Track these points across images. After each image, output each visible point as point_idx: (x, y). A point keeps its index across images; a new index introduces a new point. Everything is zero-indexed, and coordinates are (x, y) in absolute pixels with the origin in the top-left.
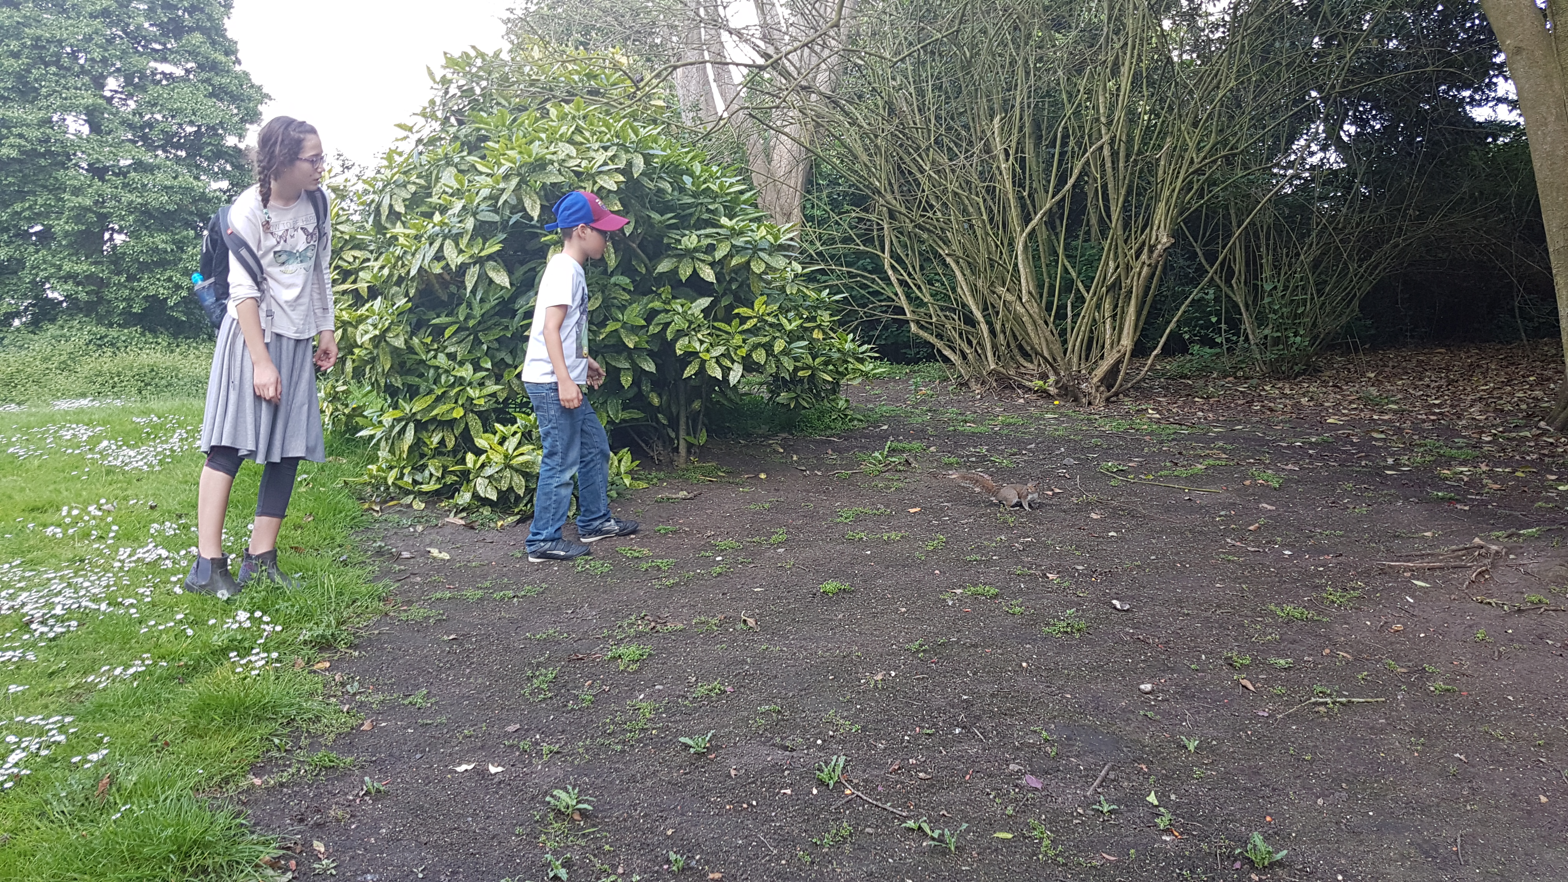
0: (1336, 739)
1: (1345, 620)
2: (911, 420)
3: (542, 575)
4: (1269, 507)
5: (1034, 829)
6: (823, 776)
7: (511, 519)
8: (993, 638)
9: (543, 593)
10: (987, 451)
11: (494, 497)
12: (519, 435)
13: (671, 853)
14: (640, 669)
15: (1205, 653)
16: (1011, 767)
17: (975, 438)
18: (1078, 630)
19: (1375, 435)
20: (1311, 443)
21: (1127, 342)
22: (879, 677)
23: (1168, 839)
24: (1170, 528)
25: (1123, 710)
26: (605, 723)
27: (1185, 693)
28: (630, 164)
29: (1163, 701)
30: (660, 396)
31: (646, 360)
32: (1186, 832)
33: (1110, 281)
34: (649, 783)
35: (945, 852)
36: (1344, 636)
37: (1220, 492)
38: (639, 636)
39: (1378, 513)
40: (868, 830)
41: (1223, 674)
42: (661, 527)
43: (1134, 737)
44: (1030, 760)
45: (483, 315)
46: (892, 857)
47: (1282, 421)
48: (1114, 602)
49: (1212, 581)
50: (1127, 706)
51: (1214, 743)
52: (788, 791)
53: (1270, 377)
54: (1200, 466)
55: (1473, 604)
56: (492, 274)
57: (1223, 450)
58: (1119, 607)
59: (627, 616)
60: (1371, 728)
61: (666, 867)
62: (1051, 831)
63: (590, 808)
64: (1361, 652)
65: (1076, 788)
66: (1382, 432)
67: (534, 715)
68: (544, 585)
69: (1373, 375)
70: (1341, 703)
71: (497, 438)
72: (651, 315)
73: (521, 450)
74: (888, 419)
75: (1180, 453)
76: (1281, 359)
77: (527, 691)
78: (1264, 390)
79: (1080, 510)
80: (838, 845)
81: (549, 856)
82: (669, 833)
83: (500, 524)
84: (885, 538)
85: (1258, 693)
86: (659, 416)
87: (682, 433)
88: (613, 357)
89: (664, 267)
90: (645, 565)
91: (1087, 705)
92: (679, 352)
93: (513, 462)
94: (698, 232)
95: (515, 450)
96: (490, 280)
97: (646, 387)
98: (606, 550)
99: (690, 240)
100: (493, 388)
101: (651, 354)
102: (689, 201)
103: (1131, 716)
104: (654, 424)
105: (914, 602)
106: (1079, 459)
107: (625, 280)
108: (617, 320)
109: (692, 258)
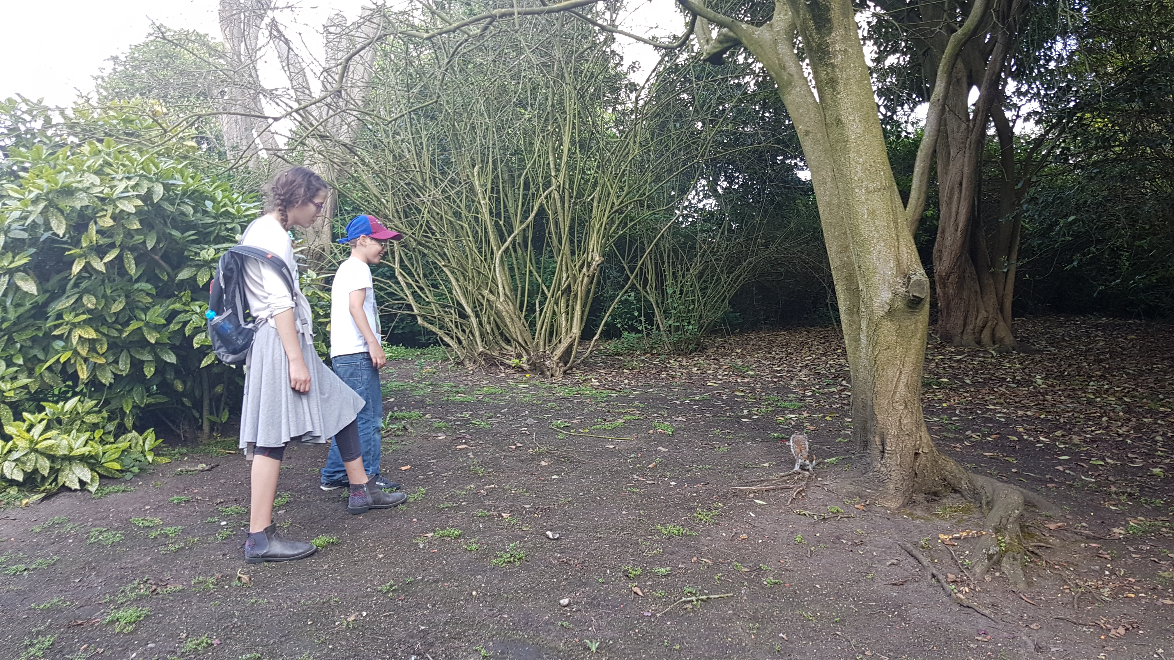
0: (698, 630)
1: (708, 533)
2: (416, 393)
3: (57, 548)
4: (664, 450)
7: (36, 497)
8: (452, 573)
9: (54, 564)
10: (471, 415)
11: (20, 477)
12: (45, 422)
14: (136, 630)
15: (610, 568)
17: (462, 406)
18: (519, 559)
19: (738, 393)
20: (695, 401)
21: (576, 331)
22: (352, 618)
24: (596, 470)
25: (546, 623)
27: (593, 604)
28: (150, 191)
29: (576, 611)
30: (184, 383)
31: (168, 353)
33: (564, 286)
36: (707, 546)
37: (632, 440)
38: (140, 599)
39: (734, 450)
41: (621, 584)
42: (175, 497)
43: (553, 644)
45: (18, 318)
47: (678, 385)
48: (548, 533)
49: (620, 509)
50: (550, 618)
51: (611, 642)
53: (674, 354)
54: (621, 421)
55: (794, 516)
56: (20, 283)
57: (638, 408)
58: (551, 537)
59: (131, 581)
60: (723, 619)
64: (717, 558)
66: (742, 391)
68: (56, 558)
69: (739, 351)
70: (702, 600)
71: (25, 426)
72: (172, 316)
73: (49, 434)
74: (395, 393)
75: (609, 411)
76: (680, 341)
77: (23, 659)
78: (669, 363)
79: (533, 459)
85: (645, 597)
86: (184, 399)
87: (205, 413)
88: (138, 352)
89: (184, 274)
90: (153, 534)
91: (519, 621)
92: (196, 346)
93: (38, 446)
94: (216, 247)
95: (40, 435)
96: (18, 288)
97: (170, 376)
98: (121, 521)
99: (208, 253)
100: (23, 380)
101: (173, 348)
102: (210, 221)
103: (552, 628)
104: (179, 406)
105: (392, 549)
106: (538, 419)
107: (148, 286)
108: (139, 320)
109: (210, 268)
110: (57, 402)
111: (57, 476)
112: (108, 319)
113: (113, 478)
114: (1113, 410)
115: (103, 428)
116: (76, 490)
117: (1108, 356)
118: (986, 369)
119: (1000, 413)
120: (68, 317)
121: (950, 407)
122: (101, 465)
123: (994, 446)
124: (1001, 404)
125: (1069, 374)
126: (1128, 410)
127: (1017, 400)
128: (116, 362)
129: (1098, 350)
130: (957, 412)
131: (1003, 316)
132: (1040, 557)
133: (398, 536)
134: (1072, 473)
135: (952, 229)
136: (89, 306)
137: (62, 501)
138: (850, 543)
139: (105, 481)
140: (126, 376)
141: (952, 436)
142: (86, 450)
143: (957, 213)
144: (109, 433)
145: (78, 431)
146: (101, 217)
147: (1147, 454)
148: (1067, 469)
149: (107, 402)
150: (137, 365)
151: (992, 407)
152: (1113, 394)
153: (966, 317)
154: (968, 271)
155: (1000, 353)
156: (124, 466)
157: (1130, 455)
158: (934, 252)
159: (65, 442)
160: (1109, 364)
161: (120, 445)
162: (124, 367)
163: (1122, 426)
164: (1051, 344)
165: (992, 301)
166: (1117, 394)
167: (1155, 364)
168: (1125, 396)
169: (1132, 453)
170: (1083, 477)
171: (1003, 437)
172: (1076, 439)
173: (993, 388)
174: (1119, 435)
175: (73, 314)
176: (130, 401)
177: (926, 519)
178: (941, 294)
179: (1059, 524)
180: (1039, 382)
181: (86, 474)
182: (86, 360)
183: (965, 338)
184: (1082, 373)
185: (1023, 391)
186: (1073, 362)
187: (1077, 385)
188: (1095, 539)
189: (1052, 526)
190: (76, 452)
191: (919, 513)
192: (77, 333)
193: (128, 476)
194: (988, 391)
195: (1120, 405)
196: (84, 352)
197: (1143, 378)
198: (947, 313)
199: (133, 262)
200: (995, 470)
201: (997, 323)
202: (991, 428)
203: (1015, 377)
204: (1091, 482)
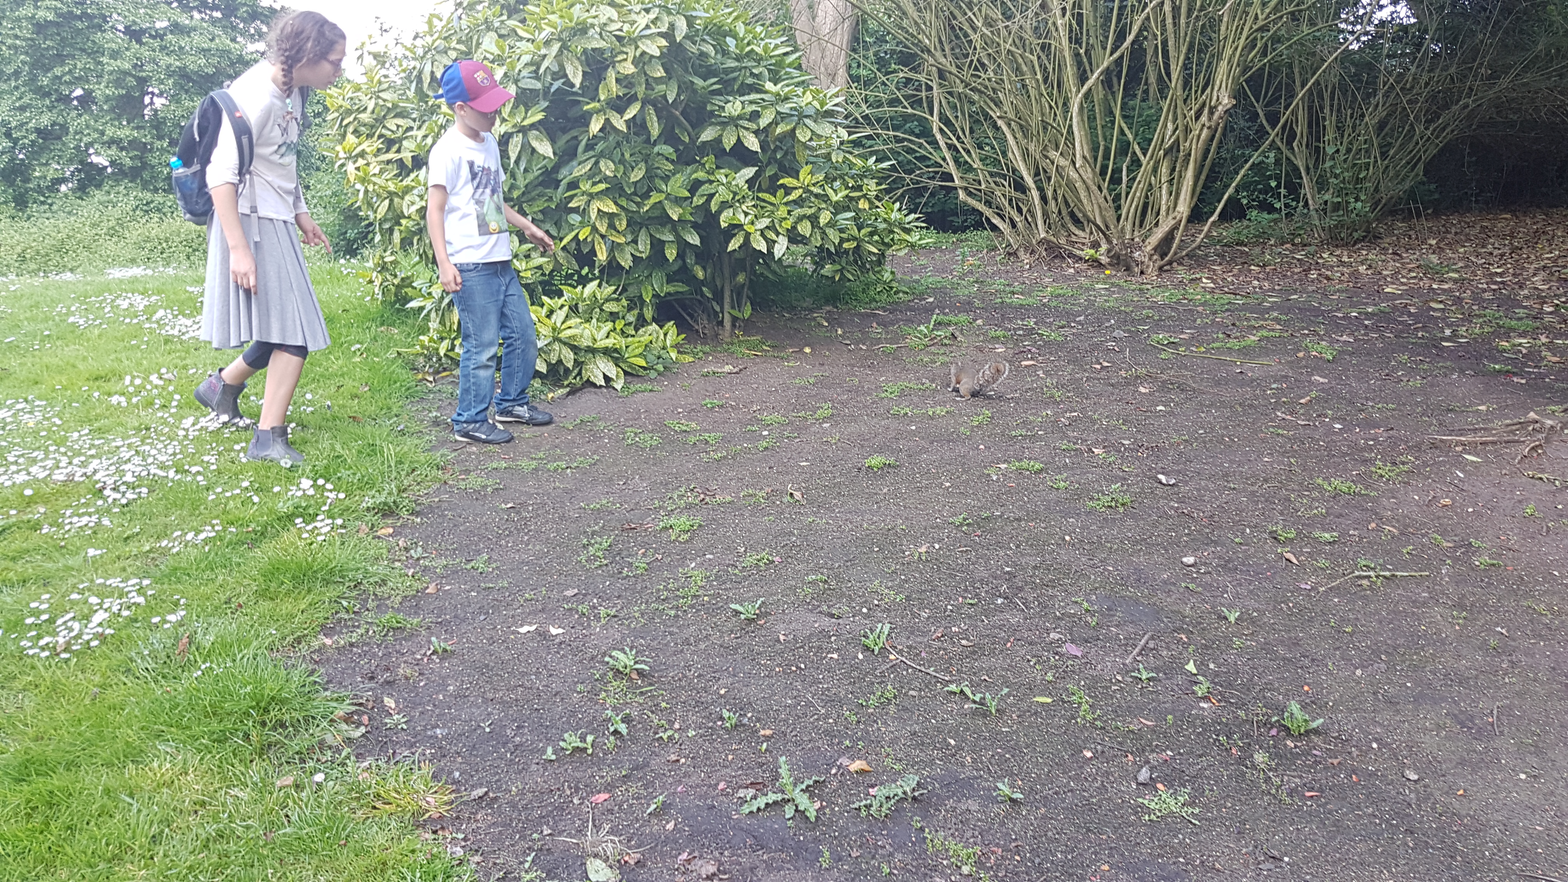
0: (1377, 612)
1: (1393, 494)
2: (959, 292)
3: (594, 448)
4: (1321, 380)
5: (1073, 694)
6: (869, 642)
7: (561, 392)
8: (1037, 513)
9: (595, 464)
10: (1035, 323)
12: (566, 308)
13: (724, 711)
14: (691, 539)
15: (1249, 527)
16: (1052, 635)
17: (1022, 311)
18: (1123, 505)
19: (1434, 305)
20: (1367, 314)
21: (1183, 208)
22: (923, 549)
23: (1205, 705)
24: (1220, 402)
25: (1165, 582)
26: (659, 590)
27: (1227, 566)
29: (1205, 573)
30: (704, 268)
31: (691, 233)
32: (1224, 699)
33: (1168, 145)
34: (702, 646)
35: (985, 715)
36: (1392, 511)
37: (1273, 364)
38: (689, 507)
39: (1432, 386)
40: (912, 693)
41: (1267, 547)
42: (708, 400)
43: (1175, 608)
44: (1070, 630)
45: (526, 186)
46: (934, 718)
47: (1338, 291)
48: (1161, 477)
49: (1260, 455)
50: (1169, 578)
51: (1255, 614)
52: (835, 656)
54: (1253, 338)
55: (1524, 479)
56: (535, 144)
57: (1277, 320)
58: (1164, 481)
59: (677, 488)
60: (1413, 602)
61: (719, 723)
62: (1090, 697)
63: (647, 668)
64: (1407, 526)
65: (1115, 656)
66: (1440, 302)
67: (591, 581)
68: (596, 457)
69: (1434, 242)
70: (1385, 577)
71: (544, 311)
72: (694, 186)
73: (568, 323)
74: (934, 291)
76: (1340, 225)
77: (583, 558)
79: (1129, 384)
80: (884, 705)
81: (609, 713)
82: (722, 692)
83: (550, 395)
84: (930, 413)
85: (1301, 566)
86: (704, 289)
87: (727, 307)
88: (657, 229)
89: (707, 135)
90: (693, 439)
91: (1129, 577)
92: (723, 225)
93: (562, 335)
94: (742, 99)
95: (563, 323)
96: (534, 150)
97: (690, 260)
98: (655, 424)
99: (734, 107)
100: (539, 260)
101: (695, 226)
102: (733, 65)
103: (1173, 588)
104: (699, 297)
105: (958, 477)
106: (1129, 331)
107: (668, 150)
108: (661, 191)
109: (736, 126)
110: (575, 287)
111: (580, 371)
112: (627, 189)
113: (638, 376)
115: (623, 318)
116: (601, 386)
120: (585, 186)
122: (625, 361)
128: (635, 242)
133: (964, 463)
136: (608, 173)
137: (587, 398)
139: (630, 379)
140: (648, 258)
142: (609, 343)
144: (630, 324)
145: (598, 320)
146: (620, 62)
149: (625, 290)
150: (658, 246)
156: (647, 363)
159: (587, 333)
161: (642, 339)
162: (644, 247)
175: (590, 182)
176: (650, 288)
181: (612, 371)
182: (603, 237)
190: (601, 344)
192: (596, 205)
193: (653, 374)
196: (603, 228)
199: (655, 119)
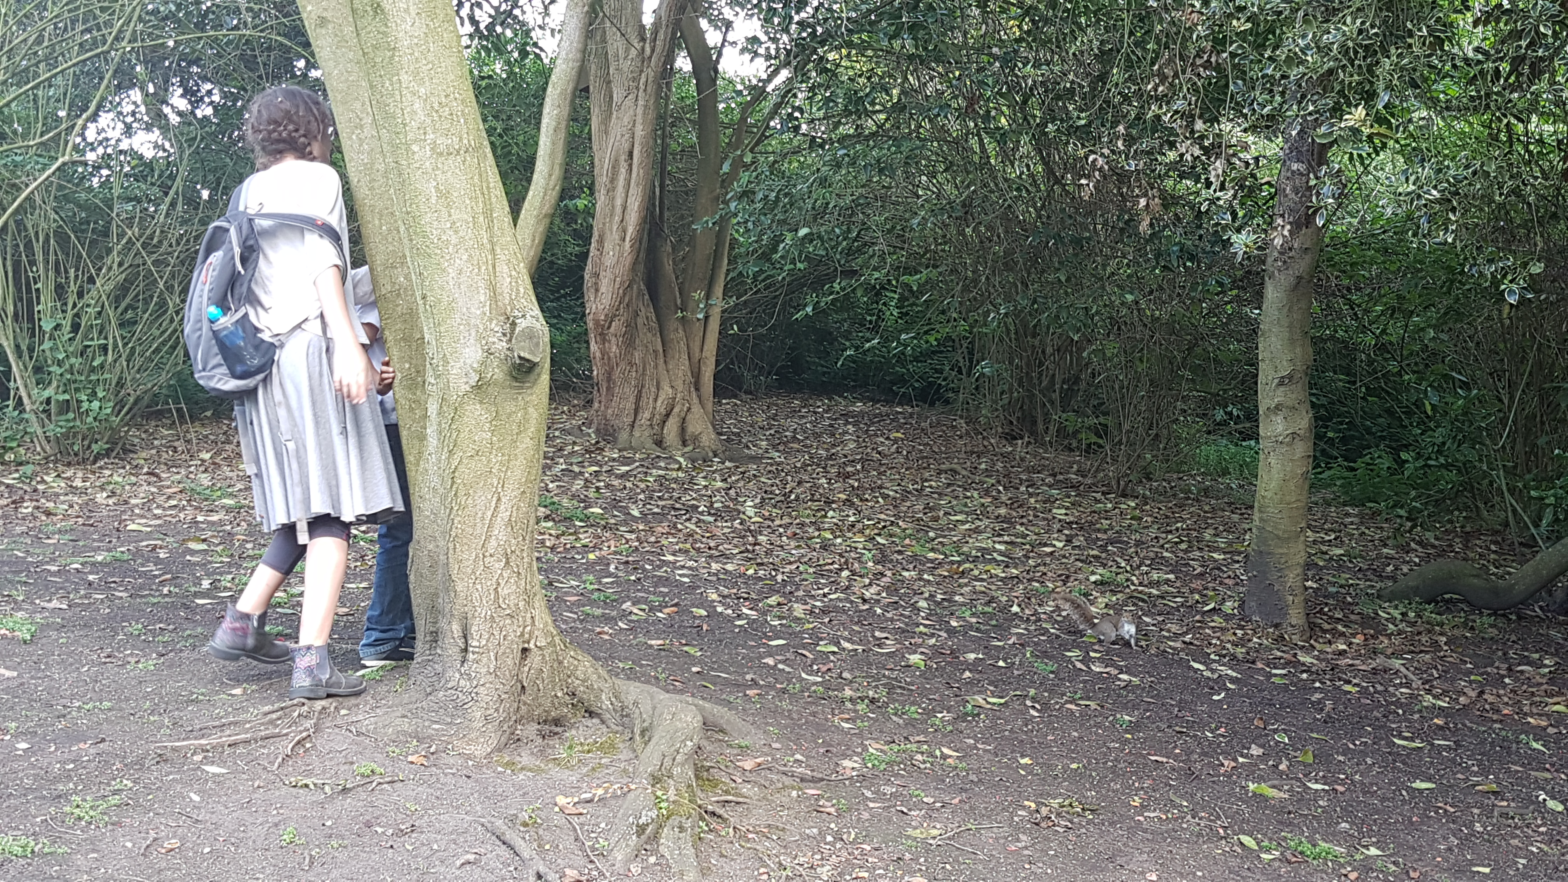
19: (193, 545)
20: (93, 564)
53: (56, 462)
66: (204, 540)
69: (206, 456)
78: (43, 481)
114: (859, 560)
117: (859, 467)
118: (668, 489)
119: (683, 567)
121: (600, 560)
123: (670, 628)
124: (687, 551)
125: (797, 499)
126: (882, 559)
127: (712, 544)
129: (846, 456)
130: (612, 568)
131: (699, 397)
132: (725, 820)
134: (787, 669)
135: (616, 236)
138: (391, 831)
141: (598, 612)
143: (624, 208)
147: (904, 631)
148: (780, 662)
151: (671, 558)
152: (861, 532)
153: (638, 398)
154: (642, 314)
155: (693, 461)
157: (877, 634)
158: (586, 277)
160: (858, 480)
163: (870, 584)
164: (774, 447)
165: (681, 368)
166: (867, 532)
167: (926, 481)
168: (879, 535)
169: (882, 630)
170: (804, 675)
171: (682, 610)
172: (799, 610)
173: (675, 524)
174: (865, 601)
177: (538, 771)
178: (598, 355)
179: (759, 760)
180: (750, 512)
183: (637, 434)
184: (817, 496)
185: (723, 528)
186: (806, 478)
187: (808, 516)
188: (814, 780)
189: (748, 765)
191: (526, 759)
194: (667, 530)
195: (870, 550)
197: (908, 504)
198: (608, 388)
200: (664, 669)
201: (689, 409)
202: (665, 595)
203: (712, 503)
204: (815, 684)
